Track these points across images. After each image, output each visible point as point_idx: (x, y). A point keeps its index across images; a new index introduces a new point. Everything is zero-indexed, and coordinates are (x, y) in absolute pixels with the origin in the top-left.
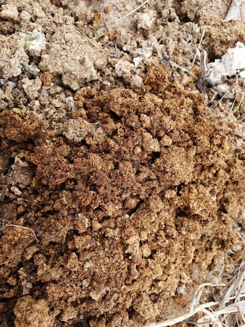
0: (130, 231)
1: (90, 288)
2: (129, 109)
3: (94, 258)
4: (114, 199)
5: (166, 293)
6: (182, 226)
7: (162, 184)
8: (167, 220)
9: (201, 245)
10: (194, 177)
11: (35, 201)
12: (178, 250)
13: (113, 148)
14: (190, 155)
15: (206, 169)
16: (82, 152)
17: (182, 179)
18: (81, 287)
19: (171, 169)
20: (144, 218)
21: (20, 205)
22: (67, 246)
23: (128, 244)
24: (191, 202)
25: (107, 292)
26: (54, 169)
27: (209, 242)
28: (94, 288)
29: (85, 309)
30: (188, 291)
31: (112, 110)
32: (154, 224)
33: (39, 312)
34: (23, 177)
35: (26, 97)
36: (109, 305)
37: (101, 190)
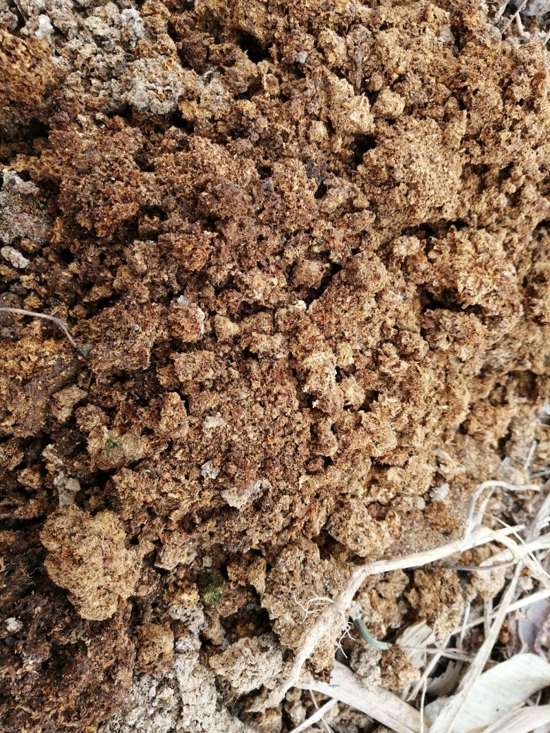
0: (311, 336)
1: (221, 480)
2: (288, 20)
3: (226, 408)
4: (264, 263)
5: (405, 498)
6: (439, 330)
7: (385, 222)
8: (402, 315)
9: (481, 391)
10: (463, 205)
11: (65, 274)
12: (430, 392)
13: (254, 120)
14: (452, 133)
15: (492, 185)
16: (173, 138)
17: (436, 201)
18: (200, 483)
19: (406, 171)
20: (344, 307)
21: (29, 291)
22: (156, 382)
23: (308, 371)
24: (460, 278)
25: (266, 492)
26: (104, 182)
27: (500, 389)
28: (232, 480)
29: (215, 538)
30: (455, 499)
31: (244, 23)
32: (370, 326)
33: (102, 537)
34: (29, 221)
35: (14, 9)
36: (271, 521)
37: (231, 232)
